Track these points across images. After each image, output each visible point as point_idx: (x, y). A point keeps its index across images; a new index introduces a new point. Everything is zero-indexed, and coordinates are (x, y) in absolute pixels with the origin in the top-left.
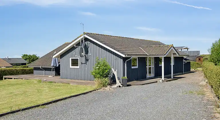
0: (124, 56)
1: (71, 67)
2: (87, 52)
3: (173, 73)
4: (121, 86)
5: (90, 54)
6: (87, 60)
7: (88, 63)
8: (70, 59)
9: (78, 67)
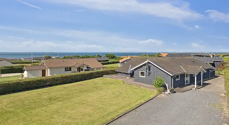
0: (172, 75)
1: (140, 76)
2: (149, 70)
3: (203, 79)
4: (170, 93)
5: (151, 71)
6: (149, 74)
7: (150, 75)
8: (140, 72)
9: (144, 77)
